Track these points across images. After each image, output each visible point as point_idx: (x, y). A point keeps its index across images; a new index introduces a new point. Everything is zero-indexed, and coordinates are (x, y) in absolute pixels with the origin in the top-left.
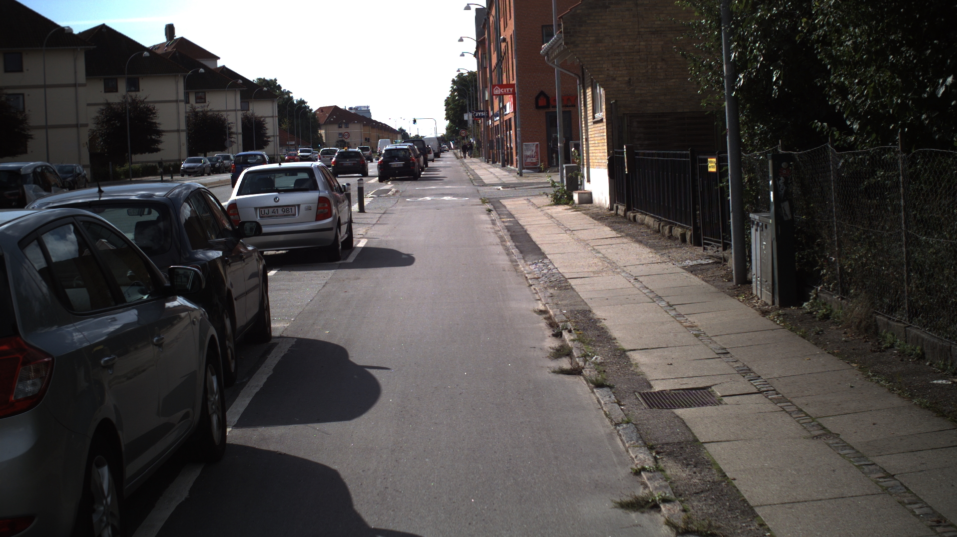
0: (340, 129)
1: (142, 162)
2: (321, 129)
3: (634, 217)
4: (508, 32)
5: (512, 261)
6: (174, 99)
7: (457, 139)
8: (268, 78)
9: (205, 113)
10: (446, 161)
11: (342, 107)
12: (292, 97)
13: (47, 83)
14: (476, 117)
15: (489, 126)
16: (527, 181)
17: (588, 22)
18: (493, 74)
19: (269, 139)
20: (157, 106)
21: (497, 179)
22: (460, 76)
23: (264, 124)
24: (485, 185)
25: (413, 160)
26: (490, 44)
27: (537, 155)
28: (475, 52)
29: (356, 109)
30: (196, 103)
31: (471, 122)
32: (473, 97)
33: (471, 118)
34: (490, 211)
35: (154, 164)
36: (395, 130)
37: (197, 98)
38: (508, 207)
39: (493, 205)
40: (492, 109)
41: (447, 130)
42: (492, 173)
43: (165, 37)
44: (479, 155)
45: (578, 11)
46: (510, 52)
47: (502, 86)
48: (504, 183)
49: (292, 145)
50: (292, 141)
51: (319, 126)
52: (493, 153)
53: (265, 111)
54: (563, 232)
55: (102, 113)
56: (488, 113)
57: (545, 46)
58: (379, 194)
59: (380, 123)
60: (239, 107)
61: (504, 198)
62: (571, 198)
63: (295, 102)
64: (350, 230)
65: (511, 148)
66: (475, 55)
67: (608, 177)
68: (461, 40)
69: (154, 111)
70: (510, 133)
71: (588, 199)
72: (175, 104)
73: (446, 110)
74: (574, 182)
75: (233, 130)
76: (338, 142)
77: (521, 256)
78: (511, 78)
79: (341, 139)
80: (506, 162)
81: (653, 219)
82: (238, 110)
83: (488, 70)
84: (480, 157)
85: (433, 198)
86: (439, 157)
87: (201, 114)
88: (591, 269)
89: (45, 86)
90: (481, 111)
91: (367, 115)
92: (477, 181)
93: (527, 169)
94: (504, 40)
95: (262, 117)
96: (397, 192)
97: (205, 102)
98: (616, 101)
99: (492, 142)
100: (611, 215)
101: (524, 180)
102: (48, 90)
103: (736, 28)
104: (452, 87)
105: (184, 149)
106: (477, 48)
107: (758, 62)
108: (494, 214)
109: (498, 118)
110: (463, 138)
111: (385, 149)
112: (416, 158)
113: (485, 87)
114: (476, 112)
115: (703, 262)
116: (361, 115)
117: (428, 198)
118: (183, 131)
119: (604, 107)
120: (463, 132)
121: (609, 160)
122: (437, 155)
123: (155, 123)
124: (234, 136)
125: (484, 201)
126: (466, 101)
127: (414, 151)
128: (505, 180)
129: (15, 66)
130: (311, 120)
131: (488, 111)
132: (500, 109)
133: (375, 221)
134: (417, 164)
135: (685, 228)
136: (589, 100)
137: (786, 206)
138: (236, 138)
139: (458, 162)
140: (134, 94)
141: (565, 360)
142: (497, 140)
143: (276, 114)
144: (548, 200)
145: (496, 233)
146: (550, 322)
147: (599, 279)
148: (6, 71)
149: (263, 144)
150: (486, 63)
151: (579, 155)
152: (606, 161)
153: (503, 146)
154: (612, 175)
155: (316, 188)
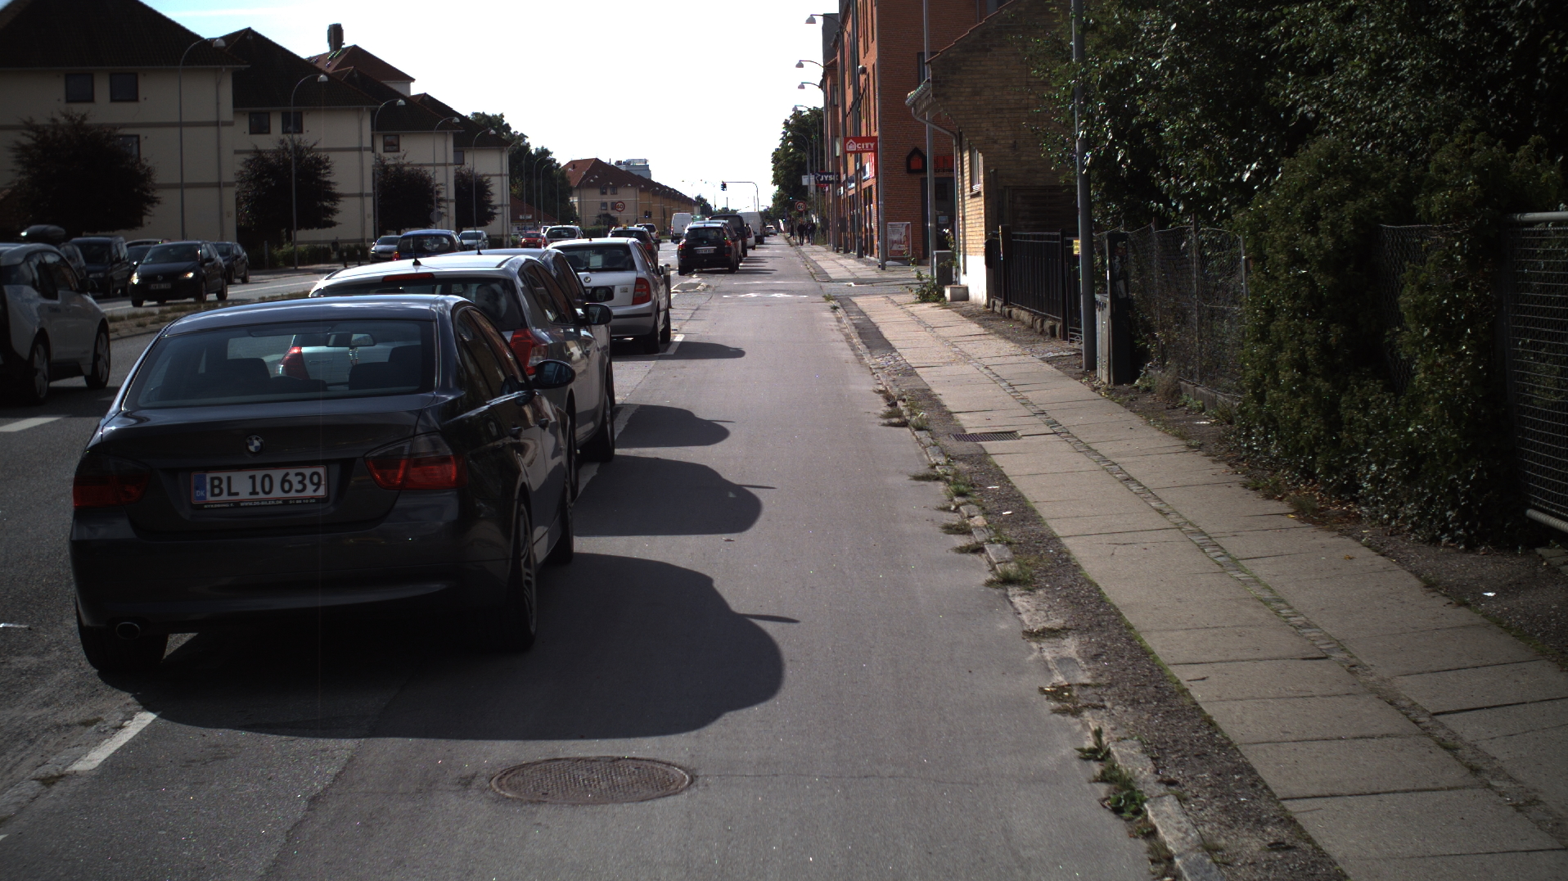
0: (603, 196)
1: (308, 242)
2: (571, 195)
3: (1010, 312)
4: (869, 59)
5: (856, 355)
6: (356, 145)
7: (790, 216)
8: (489, 113)
9: (399, 168)
10: (773, 249)
11: (605, 160)
12: (528, 144)
13: (183, 120)
14: (821, 182)
15: (840, 196)
16: (891, 277)
17: (963, 68)
18: (848, 119)
19: (495, 211)
20: (333, 156)
21: (849, 274)
22: (797, 115)
23: (488, 187)
24: (831, 281)
25: (729, 244)
26: (844, 73)
27: (908, 240)
28: (822, 82)
29: (627, 163)
30: (385, 151)
31: (812, 189)
32: (816, 149)
33: (813, 183)
34: (835, 308)
35: (326, 246)
36: (690, 199)
37: (385, 145)
38: (859, 304)
39: (840, 303)
40: (846, 171)
41: (774, 200)
42: (842, 265)
43: (328, 44)
44: (826, 240)
45: (951, 55)
46: (871, 88)
47: (859, 139)
48: (858, 278)
49: (528, 220)
50: (528, 213)
51: (569, 191)
52: (845, 237)
53: (490, 165)
54: (922, 329)
55: (249, 166)
56: (839, 177)
57: (911, 94)
58: (685, 289)
59: (666, 187)
60: (451, 160)
61: (855, 295)
62: (942, 294)
63: (533, 152)
64: (667, 320)
65: (871, 230)
66: (821, 86)
67: (984, 267)
68: (800, 65)
69: (327, 164)
70: (870, 207)
71: (963, 295)
72: (356, 154)
73: (773, 170)
74: (947, 274)
75: (443, 195)
76: (600, 216)
77: (867, 351)
78: (873, 128)
79: (605, 212)
80: (864, 250)
81: (1027, 313)
82: (450, 164)
83: (840, 109)
84: (826, 244)
85: (759, 294)
86: (762, 243)
87: (393, 169)
88: (943, 360)
89: (181, 125)
90: (829, 174)
91: (643, 174)
92: (820, 275)
93: (893, 260)
94: (864, 70)
95: (484, 175)
96: (708, 286)
97: (398, 151)
98: (996, 170)
99: (845, 219)
100: (986, 313)
101: (887, 275)
102: (185, 130)
103: (1085, 105)
104: (784, 133)
105: (370, 223)
106: (824, 75)
107: (1107, 140)
108: (840, 312)
109: (853, 185)
110: (800, 214)
111: (688, 227)
112: (733, 241)
113: (835, 135)
114: (821, 174)
115: (1065, 354)
116: (636, 173)
117: (753, 295)
118: (368, 195)
119: (982, 177)
120: (801, 204)
121: (986, 244)
122: (760, 240)
123: (329, 183)
124: (444, 204)
125: (828, 298)
126: (806, 156)
127: (729, 231)
128: (860, 275)
129: (126, 92)
130: (559, 181)
131: (839, 174)
132: (857, 172)
133: (688, 317)
134: (734, 250)
135: (1054, 319)
136: (966, 167)
137: (1121, 284)
138: (447, 208)
139: (791, 251)
140: (296, 137)
141: (895, 418)
142: (852, 217)
143: (506, 170)
144: (912, 297)
145: (841, 330)
146: (887, 396)
147: (948, 368)
148: (113, 100)
149: (484, 218)
150: (838, 100)
151: (954, 239)
152: (983, 246)
153: (860, 226)
154: (989, 263)
155: (632, 267)
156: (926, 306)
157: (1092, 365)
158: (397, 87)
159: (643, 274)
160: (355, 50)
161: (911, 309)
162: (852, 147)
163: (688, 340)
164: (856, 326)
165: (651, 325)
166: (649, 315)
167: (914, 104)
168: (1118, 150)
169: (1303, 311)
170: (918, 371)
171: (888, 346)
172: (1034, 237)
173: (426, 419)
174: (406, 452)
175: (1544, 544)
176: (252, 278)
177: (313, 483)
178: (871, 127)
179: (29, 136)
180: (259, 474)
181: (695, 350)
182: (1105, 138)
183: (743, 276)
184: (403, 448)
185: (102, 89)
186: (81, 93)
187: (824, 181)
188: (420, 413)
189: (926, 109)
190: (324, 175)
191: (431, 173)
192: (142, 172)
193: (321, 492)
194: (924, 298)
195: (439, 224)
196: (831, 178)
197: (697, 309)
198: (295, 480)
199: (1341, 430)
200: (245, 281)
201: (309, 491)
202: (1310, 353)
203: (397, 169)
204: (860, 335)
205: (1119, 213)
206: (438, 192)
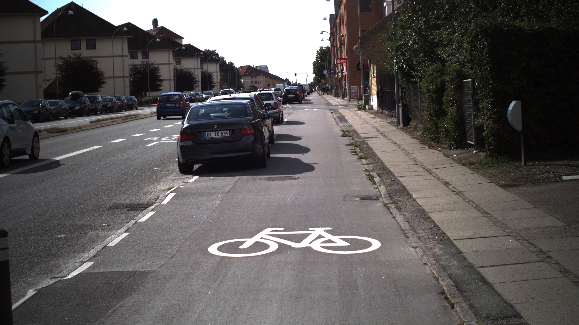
0: (252, 79)
1: (153, 96)
2: (241, 79)
4: (344, 32)
5: (337, 123)
6: (168, 62)
7: (320, 85)
8: (211, 50)
9: (182, 70)
10: (313, 97)
11: (252, 66)
12: (225, 61)
13: (114, 55)
14: (330, 73)
15: (336, 78)
17: (369, 39)
18: (338, 52)
19: (215, 85)
20: (160, 66)
21: (338, 103)
22: (321, 49)
23: (212, 76)
24: (332, 105)
26: (337, 36)
27: (358, 92)
28: (330, 38)
29: (260, 67)
30: (176, 64)
31: (327, 75)
32: (328, 61)
33: (327, 73)
34: (332, 112)
36: (283, 79)
37: (177, 62)
38: (340, 111)
39: (334, 111)
40: (338, 69)
41: (314, 79)
42: (336, 101)
44: (332, 93)
45: (366, 35)
46: (345, 41)
47: (341, 59)
51: (240, 77)
53: (213, 68)
55: (132, 70)
56: (336, 71)
57: (355, 47)
59: (274, 75)
60: (199, 67)
61: (339, 109)
62: (366, 108)
63: (227, 64)
64: (282, 115)
66: (329, 40)
68: (322, 33)
69: (158, 69)
70: (345, 81)
71: (372, 108)
72: (168, 66)
73: (313, 69)
74: (367, 101)
76: (251, 86)
77: (340, 122)
80: (344, 96)
81: (387, 111)
82: (199, 69)
83: (336, 48)
84: (332, 94)
85: (309, 110)
86: (310, 95)
87: (180, 70)
88: (360, 123)
89: (113, 57)
90: (332, 70)
91: (266, 71)
92: (328, 104)
93: (353, 99)
94: (343, 36)
95: (211, 72)
96: (292, 108)
97: (181, 64)
98: (379, 70)
99: (338, 86)
101: (350, 103)
104: (317, 55)
105: (173, 90)
106: (330, 36)
108: (334, 113)
109: (340, 74)
110: (323, 84)
111: (285, 89)
112: (300, 93)
113: (334, 57)
114: (330, 70)
115: (394, 121)
116: (264, 70)
117: (307, 110)
118: (172, 80)
119: (376, 72)
120: (323, 81)
122: (309, 94)
123: (159, 75)
124: (197, 83)
125: (330, 110)
126: (325, 63)
127: (299, 90)
128: (342, 104)
129: (92, 46)
130: (236, 74)
131: (336, 70)
132: (341, 69)
133: (287, 115)
134: (300, 96)
135: (393, 112)
136: (372, 69)
137: (404, 100)
138: (198, 84)
139: (320, 97)
140: (147, 60)
141: (344, 135)
142: (340, 85)
143: (218, 70)
144: (356, 109)
145: (333, 118)
146: (343, 131)
147: (361, 125)
148: (87, 49)
149: (211, 87)
150: (335, 45)
151: (369, 91)
152: (376, 92)
153: (342, 88)
154: (378, 98)
155: (273, 99)
156: (360, 111)
157: (399, 123)
158: (178, 41)
159: (276, 101)
160: (163, 28)
161: (355, 112)
162: (339, 61)
163: (288, 120)
164: (338, 117)
165: (278, 116)
166: (278, 113)
167: (356, 50)
168: (404, 65)
169: (431, 103)
170: (353, 126)
171: (346, 121)
172: (388, 89)
173: (247, 122)
174: (244, 128)
175: (470, 148)
176: (139, 108)
177: (227, 134)
178: (345, 55)
179: (61, 62)
180: (216, 132)
181: (289, 123)
182: (401, 62)
183: (303, 105)
184: (243, 127)
185: (84, 45)
186: (76, 47)
187: (331, 73)
188: (246, 120)
189: (359, 51)
190: (157, 73)
191: (193, 72)
192: (100, 73)
193: (228, 135)
194: (360, 109)
195: (196, 89)
196: (333, 72)
197: (290, 113)
198: (223, 133)
199: (438, 129)
200: (137, 109)
201: (226, 135)
202: (432, 111)
203: (181, 71)
204: (339, 118)
205: (406, 82)
206: (196, 78)
